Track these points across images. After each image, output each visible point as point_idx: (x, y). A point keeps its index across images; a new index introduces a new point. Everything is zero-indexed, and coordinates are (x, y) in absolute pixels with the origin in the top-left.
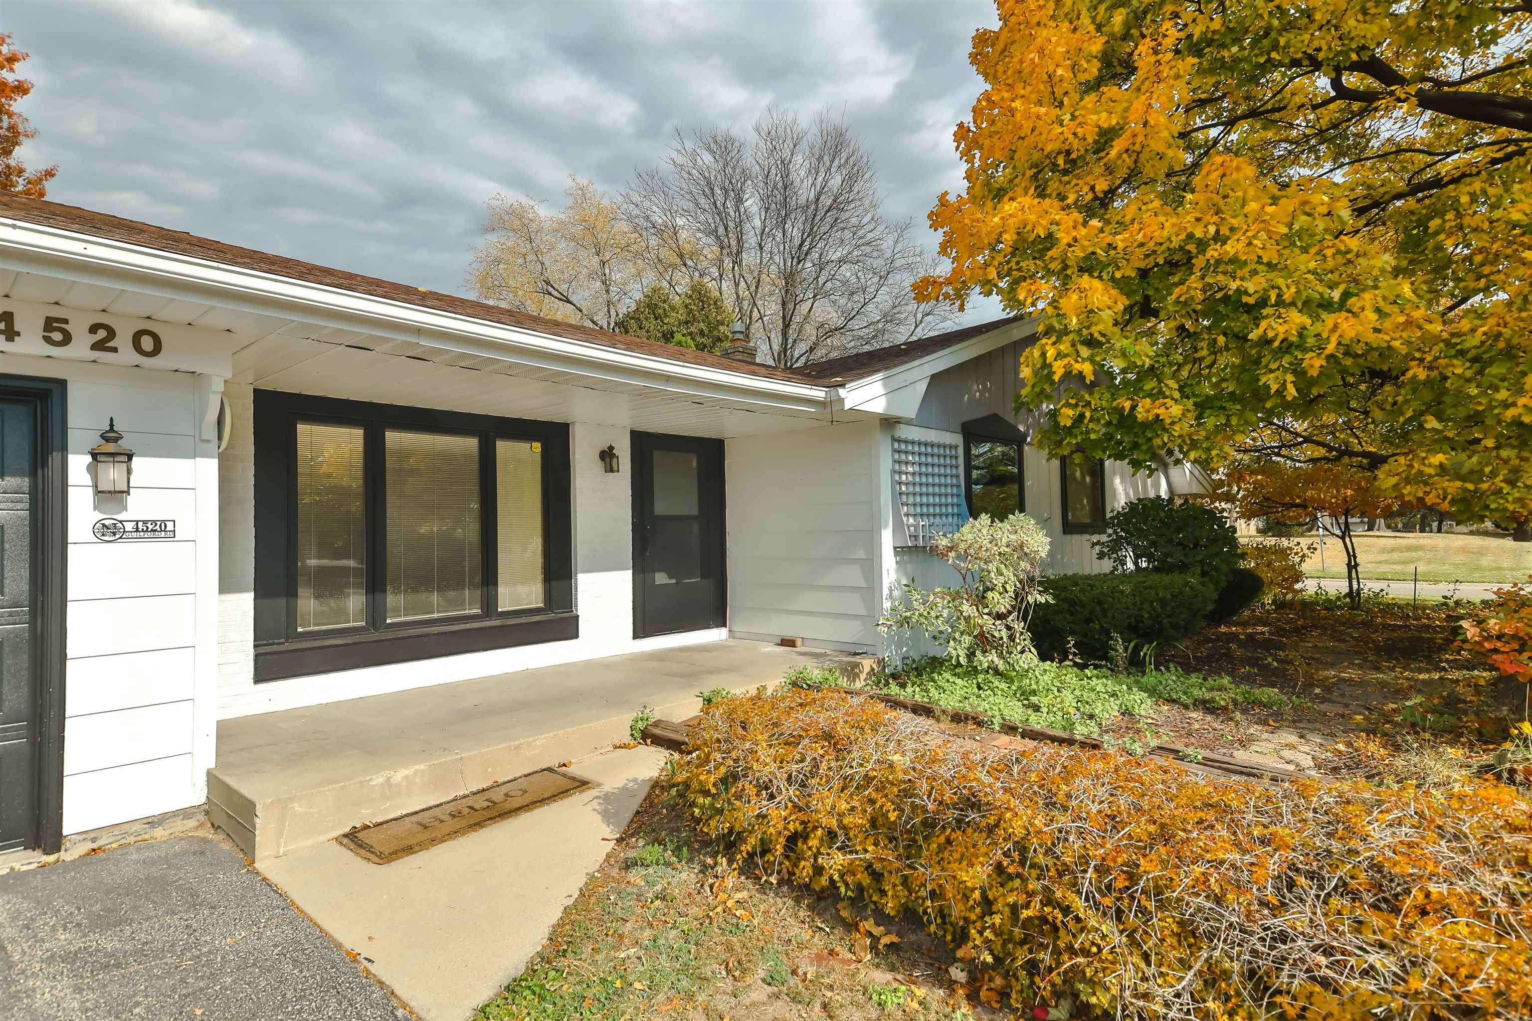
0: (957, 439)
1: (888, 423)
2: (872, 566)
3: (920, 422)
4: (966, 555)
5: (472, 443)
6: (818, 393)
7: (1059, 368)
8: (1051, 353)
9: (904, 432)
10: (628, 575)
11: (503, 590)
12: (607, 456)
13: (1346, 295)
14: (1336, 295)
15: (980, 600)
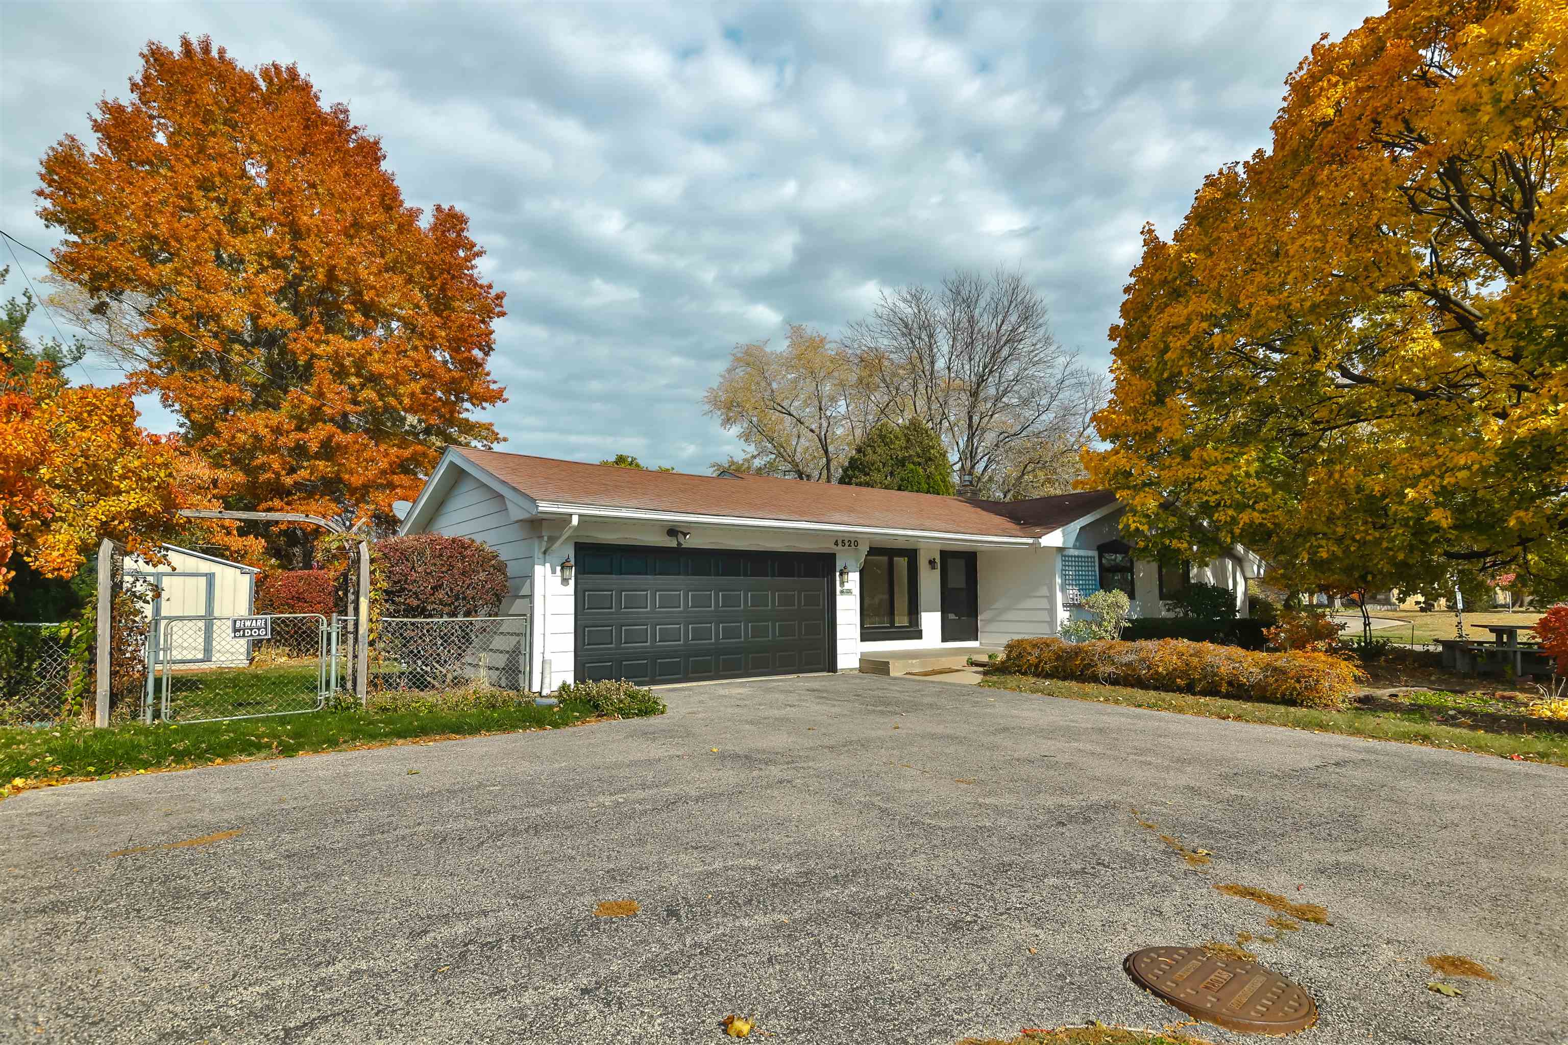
0: (1095, 554)
1: (1060, 550)
2: (1052, 611)
3: (1075, 547)
4: (1093, 607)
5: (885, 559)
6: (1030, 541)
7: (1133, 526)
8: (1131, 521)
9: (1066, 553)
10: (939, 614)
11: (897, 618)
12: (932, 563)
13: (1255, 502)
14: (1251, 503)
15: (1100, 625)
